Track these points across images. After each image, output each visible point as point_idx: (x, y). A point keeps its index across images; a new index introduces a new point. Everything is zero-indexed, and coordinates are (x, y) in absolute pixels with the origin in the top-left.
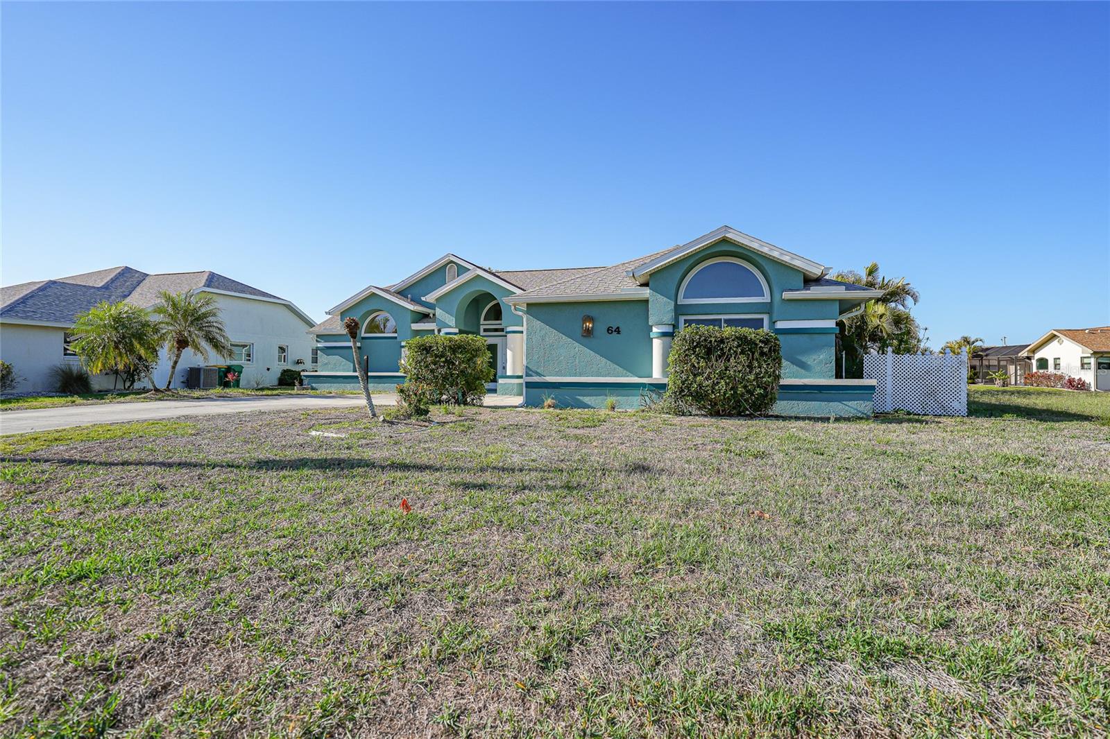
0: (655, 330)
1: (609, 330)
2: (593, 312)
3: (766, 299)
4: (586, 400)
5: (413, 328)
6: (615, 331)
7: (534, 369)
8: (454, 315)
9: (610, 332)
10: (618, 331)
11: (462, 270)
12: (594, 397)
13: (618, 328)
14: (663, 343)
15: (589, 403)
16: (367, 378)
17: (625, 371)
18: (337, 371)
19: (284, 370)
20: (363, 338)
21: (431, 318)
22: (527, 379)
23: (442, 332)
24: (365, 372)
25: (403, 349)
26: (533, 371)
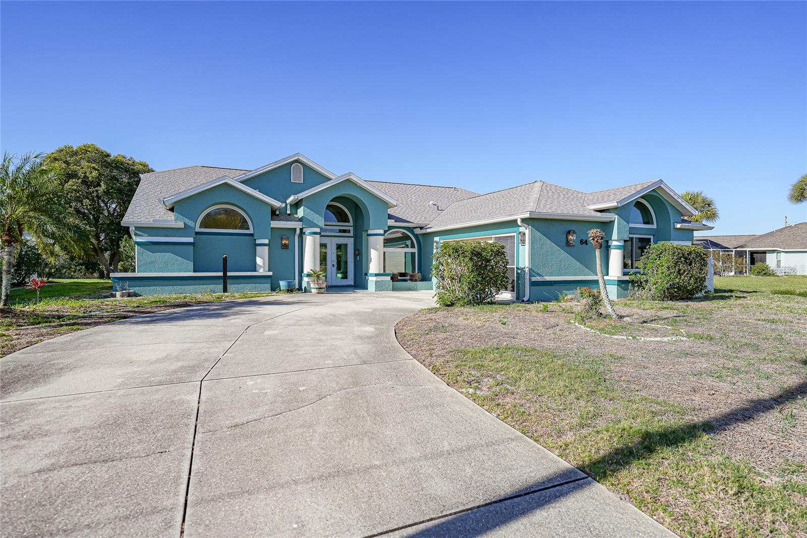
2: (573, 227)
3: (654, 226)
5: (271, 226)
6: (585, 243)
7: (536, 270)
8: (324, 217)
9: (582, 243)
13: (586, 240)
14: (620, 253)
16: (225, 278)
18: (168, 271)
20: (197, 233)
21: (278, 215)
22: (533, 279)
23: (307, 231)
24: (225, 271)
25: (258, 248)
26: (535, 273)
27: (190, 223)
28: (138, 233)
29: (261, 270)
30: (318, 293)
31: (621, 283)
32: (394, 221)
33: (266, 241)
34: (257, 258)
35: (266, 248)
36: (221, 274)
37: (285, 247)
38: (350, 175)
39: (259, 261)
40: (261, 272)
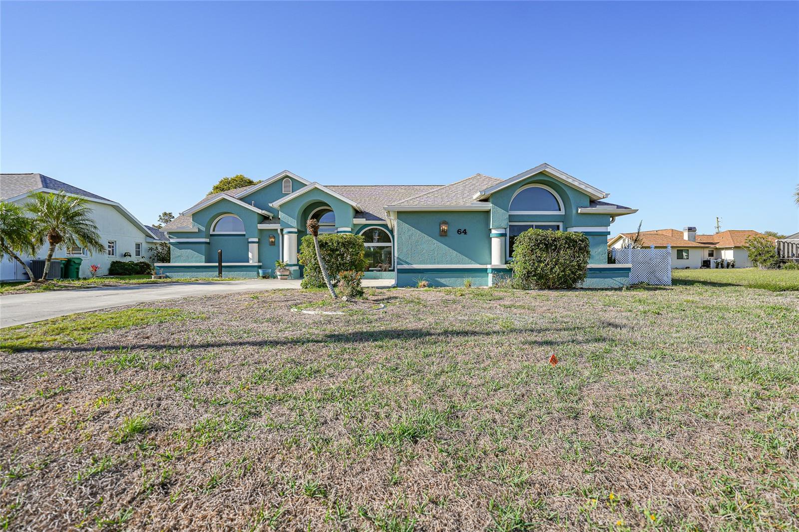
0: (494, 232)
1: (459, 232)
2: (448, 218)
3: (562, 212)
4: (443, 281)
5: (259, 228)
6: (463, 232)
7: (404, 259)
8: (296, 219)
9: (459, 233)
10: (465, 232)
11: (297, 184)
12: (449, 279)
13: (465, 230)
14: (501, 241)
15: (445, 283)
16: (220, 269)
17: (470, 260)
18: (189, 262)
19: (113, 262)
20: (212, 235)
21: (270, 219)
22: (400, 267)
23: (285, 231)
24: (220, 262)
25: (250, 245)
26: (402, 261)
27: (203, 229)
28: (171, 236)
29: (251, 262)
30: (281, 279)
31: (496, 271)
32: (365, 219)
33: (256, 240)
34: (249, 253)
35: (256, 245)
36: (217, 264)
37: (273, 244)
38: (315, 184)
39: (250, 255)
40: (251, 263)
